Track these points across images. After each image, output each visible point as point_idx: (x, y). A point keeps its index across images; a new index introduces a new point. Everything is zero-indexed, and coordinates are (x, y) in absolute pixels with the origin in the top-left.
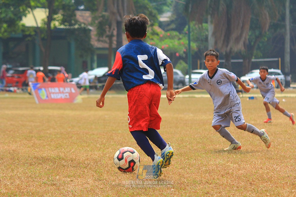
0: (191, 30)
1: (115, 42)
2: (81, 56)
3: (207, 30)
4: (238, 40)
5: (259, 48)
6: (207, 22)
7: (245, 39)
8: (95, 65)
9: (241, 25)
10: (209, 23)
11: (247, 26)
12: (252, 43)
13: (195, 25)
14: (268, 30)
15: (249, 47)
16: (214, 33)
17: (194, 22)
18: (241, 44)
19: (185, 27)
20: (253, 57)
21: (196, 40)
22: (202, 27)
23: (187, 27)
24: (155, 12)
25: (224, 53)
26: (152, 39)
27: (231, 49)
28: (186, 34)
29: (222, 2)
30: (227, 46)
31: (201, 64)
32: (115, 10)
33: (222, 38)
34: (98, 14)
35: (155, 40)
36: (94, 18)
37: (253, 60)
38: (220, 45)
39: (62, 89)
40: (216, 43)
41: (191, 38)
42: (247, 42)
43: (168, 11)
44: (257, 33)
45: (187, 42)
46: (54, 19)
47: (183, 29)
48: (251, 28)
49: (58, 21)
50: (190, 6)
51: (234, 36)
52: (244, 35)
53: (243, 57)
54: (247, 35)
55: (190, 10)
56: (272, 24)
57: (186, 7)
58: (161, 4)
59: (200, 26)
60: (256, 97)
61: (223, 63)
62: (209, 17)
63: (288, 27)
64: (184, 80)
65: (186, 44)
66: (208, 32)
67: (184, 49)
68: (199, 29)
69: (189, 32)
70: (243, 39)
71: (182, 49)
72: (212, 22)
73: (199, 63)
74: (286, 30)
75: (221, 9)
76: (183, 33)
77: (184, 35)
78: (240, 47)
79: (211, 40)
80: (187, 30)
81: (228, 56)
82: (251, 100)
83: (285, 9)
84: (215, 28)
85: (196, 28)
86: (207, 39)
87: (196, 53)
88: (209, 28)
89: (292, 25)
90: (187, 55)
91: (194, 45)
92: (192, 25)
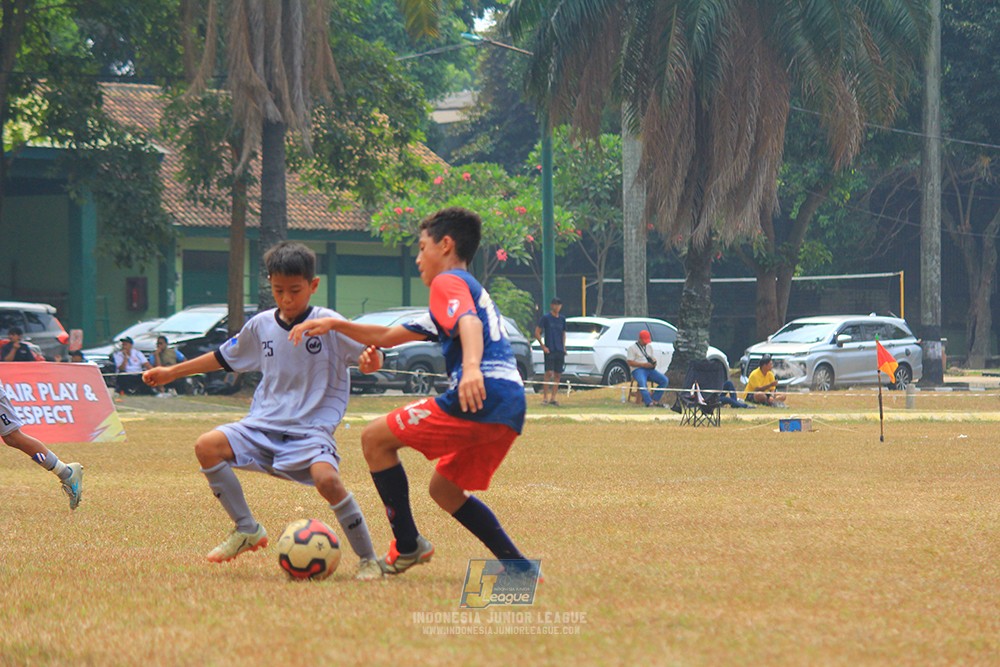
0: (554, 158)
1: (256, 206)
2: (124, 260)
3: (618, 159)
4: (737, 197)
5: (817, 233)
6: (616, 130)
7: (767, 192)
8: (177, 295)
9: (752, 139)
10: (625, 133)
11: (775, 145)
12: (794, 213)
13: (570, 140)
14: (857, 159)
15: (782, 228)
16: (644, 172)
17: (567, 128)
18: (752, 209)
19: (531, 148)
20: (798, 268)
21: (573, 201)
22: (598, 145)
23: (539, 146)
24: (413, 85)
25: (684, 250)
26: (402, 195)
27: (711, 233)
28: (535, 172)
29: (675, 48)
30: (695, 223)
31: (592, 292)
32: (259, 80)
33: (677, 191)
34: (188, 94)
35: (413, 195)
36: (174, 110)
37: (796, 278)
38: (667, 216)
39: (44, 389)
40: (652, 210)
41: (556, 189)
43: (466, 85)
44: (812, 171)
45: (540, 206)
46: (15, 114)
47: (525, 156)
48: (790, 152)
49: (30, 119)
50: (553, 62)
51: (722, 181)
53: (760, 268)
54: (773, 178)
55: (551, 77)
56: (871, 136)
57: (536, 70)
58: (436, 57)
59: (591, 142)
60: (808, 420)
61: (680, 287)
62: (626, 105)
63: (934, 149)
64: (529, 356)
65: (533, 212)
66: (620, 166)
67: (526, 234)
68: (587, 153)
69: (548, 168)
70: (758, 193)
71: (519, 232)
72: (635, 127)
73: (584, 287)
74: (924, 159)
75: (671, 76)
76: (523, 172)
77: (526, 178)
78: (744, 227)
79: (634, 199)
80: (538, 160)
81: (697, 262)
82: (788, 434)
83: (922, 80)
84: (649, 149)
85: (575, 152)
86: (615, 197)
87: (573, 248)
88: (626, 150)
89: (949, 140)
90: (537, 255)
91: (566, 220)
92: (556, 141)
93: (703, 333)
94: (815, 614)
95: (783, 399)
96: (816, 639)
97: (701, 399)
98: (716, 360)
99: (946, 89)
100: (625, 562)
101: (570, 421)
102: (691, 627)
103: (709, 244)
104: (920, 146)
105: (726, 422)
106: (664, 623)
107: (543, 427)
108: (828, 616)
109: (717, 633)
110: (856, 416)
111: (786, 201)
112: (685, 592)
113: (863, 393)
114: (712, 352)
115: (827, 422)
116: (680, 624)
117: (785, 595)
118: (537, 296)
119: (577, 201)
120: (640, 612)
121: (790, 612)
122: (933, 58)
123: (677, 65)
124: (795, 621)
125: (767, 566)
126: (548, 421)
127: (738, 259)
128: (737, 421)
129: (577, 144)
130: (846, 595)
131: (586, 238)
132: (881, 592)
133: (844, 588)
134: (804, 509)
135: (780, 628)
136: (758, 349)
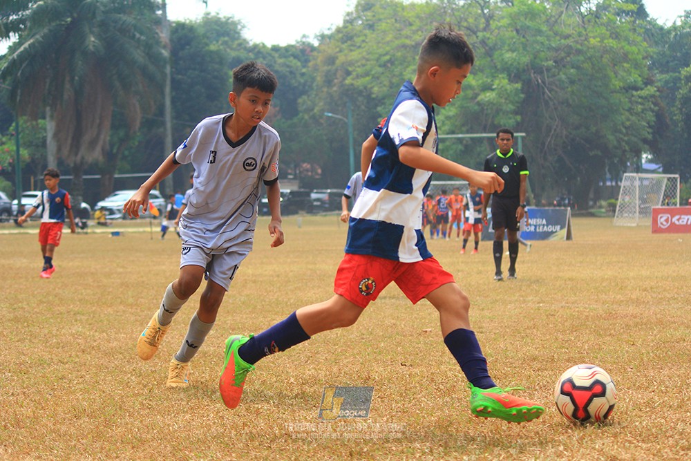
0: (20, 129)
3: (45, 130)
4: (93, 143)
5: (124, 158)
6: (44, 118)
7: (104, 142)
9: (98, 121)
10: (48, 119)
11: (107, 124)
12: (115, 151)
13: (25, 122)
14: (140, 129)
15: (110, 156)
16: (56, 135)
17: (25, 118)
18: (98, 149)
19: (10, 125)
20: (117, 171)
21: (28, 145)
22: (37, 124)
23: (14, 124)
25: (72, 165)
27: (83, 158)
28: (12, 135)
29: (67, 86)
30: (76, 154)
31: (36, 182)
33: (69, 141)
37: (116, 176)
38: (65, 151)
40: (59, 149)
41: (21, 141)
42: (108, 147)
44: (122, 133)
45: (15, 148)
47: (8, 129)
48: (114, 127)
50: (19, 91)
51: (87, 138)
52: (102, 137)
53: (101, 172)
54: (106, 136)
55: (18, 98)
56: (144, 120)
57: (12, 94)
59: (34, 123)
60: (122, 232)
61: (70, 179)
62: (48, 109)
63: (169, 125)
64: (11, 208)
65: (12, 151)
66: (46, 132)
67: (9, 159)
68: (33, 127)
69: (18, 133)
70: (101, 143)
71: (6, 159)
72: (52, 117)
73: (32, 180)
74: (165, 129)
75: (66, 97)
76: (7, 135)
77: (9, 137)
78: (96, 155)
79: (51, 145)
80: (13, 130)
81: (78, 170)
82: (115, 237)
83: (164, 98)
84: (58, 126)
85: (28, 127)
86: (44, 144)
87: (28, 165)
88: (49, 126)
89: (175, 121)
90: (13, 168)
91: (25, 153)
92: (21, 122)
93: (80, 198)
94: (132, 308)
95: (111, 224)
96: (133, 318)
97: (80, 224)
98: (85, 209)
99: (173, 102)
100: (54, 289)
101: (28, 233)
102: (83, 314)
103: (82, 163)
104: (163, 124)
105: (90, 233)
106: (72, 313)
107: (17, 236)
108: (137, 309)
109: (94, 317)
110: (141, 230)
111: (112, 145)
112: (80, 300)
113: (144, 221)
114: (84, 205)
115: (129, 232)
116: (78, 313)
117: (119, 300)
118: (14, 184)
119: (29, 146)
120: (63, 309)
121: (122, 307)
122: (168, 90)
123: (68, 92)
124: (124, 311)
125: (111, 290)
126: (20, 233)
127: (93, 169)
128: (94, 233)
129: (29, 124)
130: (142, 300)
131: (33, 160)
132: (156, 299)
133: (142, 298)
134: (123, 267)
135: (118, 314)
136: (101, 204)
